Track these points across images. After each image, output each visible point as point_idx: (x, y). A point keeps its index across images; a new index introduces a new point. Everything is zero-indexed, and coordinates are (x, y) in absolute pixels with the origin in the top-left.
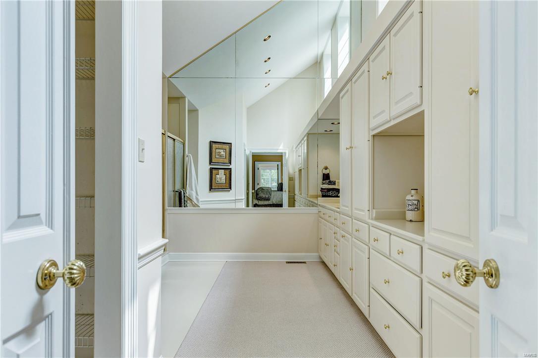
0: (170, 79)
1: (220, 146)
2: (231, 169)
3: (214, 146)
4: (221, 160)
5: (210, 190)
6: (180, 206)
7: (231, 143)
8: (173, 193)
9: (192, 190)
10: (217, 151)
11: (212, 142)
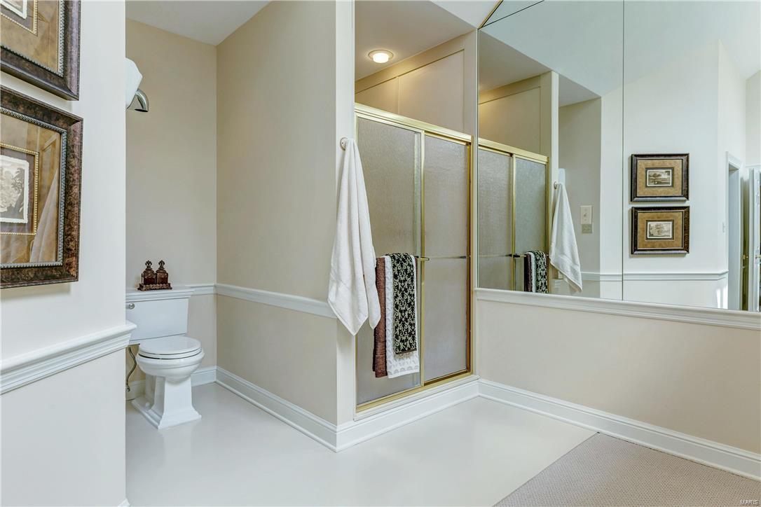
0: (482, 29)
1: (657, 162)
2: (688, 208)
3: (641, 163)
4: (660, 191)
5: (632, 253)
6: (527, 288)
7: (687, 155)
8: (507, 261)
9: (562, 253)
10: (650, 172)
11: (636, 156)
